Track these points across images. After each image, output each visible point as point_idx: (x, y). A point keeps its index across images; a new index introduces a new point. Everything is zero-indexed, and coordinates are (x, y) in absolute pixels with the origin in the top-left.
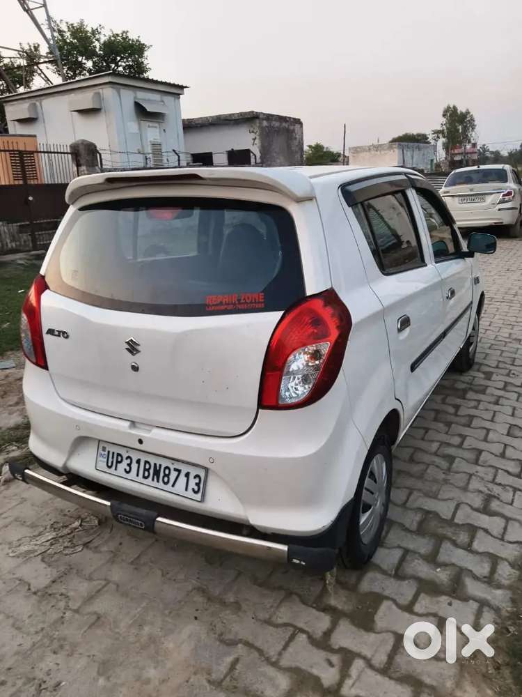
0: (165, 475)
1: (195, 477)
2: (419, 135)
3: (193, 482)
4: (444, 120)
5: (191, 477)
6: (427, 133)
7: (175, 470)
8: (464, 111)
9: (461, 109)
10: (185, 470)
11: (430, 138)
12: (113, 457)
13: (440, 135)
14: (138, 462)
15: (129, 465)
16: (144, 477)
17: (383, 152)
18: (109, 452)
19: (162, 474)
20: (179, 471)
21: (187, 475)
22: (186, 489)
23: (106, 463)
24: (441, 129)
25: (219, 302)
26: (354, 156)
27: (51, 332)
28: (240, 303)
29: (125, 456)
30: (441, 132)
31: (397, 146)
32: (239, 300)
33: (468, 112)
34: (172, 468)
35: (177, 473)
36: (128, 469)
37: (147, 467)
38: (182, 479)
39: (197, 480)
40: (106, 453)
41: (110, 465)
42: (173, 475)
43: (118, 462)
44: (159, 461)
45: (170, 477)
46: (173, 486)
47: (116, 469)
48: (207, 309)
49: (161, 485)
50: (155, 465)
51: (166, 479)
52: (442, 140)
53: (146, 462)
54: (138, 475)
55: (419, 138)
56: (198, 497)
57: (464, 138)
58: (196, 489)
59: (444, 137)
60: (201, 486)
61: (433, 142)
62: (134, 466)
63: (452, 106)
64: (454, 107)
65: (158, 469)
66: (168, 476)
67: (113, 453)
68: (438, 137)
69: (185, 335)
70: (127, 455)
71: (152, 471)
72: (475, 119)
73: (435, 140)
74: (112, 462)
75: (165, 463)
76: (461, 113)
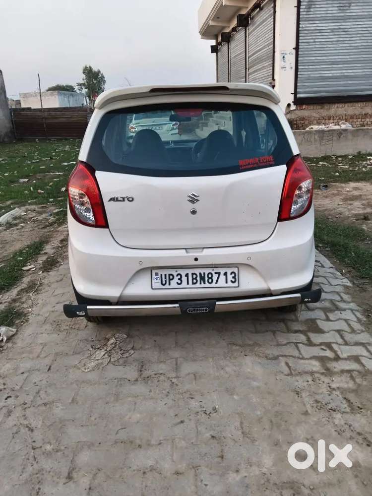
0: (209, 278)
1: (231, 274)
2: (67, 86)
3: (230, 277)
4: (84, 76)
5: (229, 274)
6: (73, 85)
7: (216, 273)
8: (96, 70)
9: (95, 69)
10: (222, 271)
11: (76, 88)
12: (166, 278)
13: (83, 87)
14: (187, 275)
15: (180, 279)
16: (193, 283)
17: (47, 98)
18: (161, 275)
19: (206, 278)
20: (219, 273)
21: (225, 274)
22: (227, 282)
23: (160, 283)
24: (83, 82)
25: (247, 163)
26: (24, 100)
27: (112, 199)
28: (260, 163)
29: (175, 274)
30: (84, 84)
31: (56, 93)
32: (259, 161)
33: (99, 72)
34: (213, 273)
35: (217, 275)
36: (179, 282)
37: (195, 276)
38: (222, 277)
39: (233, 275)
40: (159, 276)
41: (164, 282)
42: (215, 277)
43: (170, 280)
44: (202, 271)
45: (213, 278)
46: (216, 283)
47: (170, 284)
48: (240, 168)
49: (207, 285)
50: (200, 274)
51: (210, 281)
52: (84, 91)
53: (193, 274)
54: (188, 284)
55: (68, 88)
56: (236, 284)
57: (99, 90)
58: (233, 280)
59: (86, 88)
60: (237, 277)
61: (78, 92)
62: (184, 279)
63: (88, 67)
64: (90, 67)
65: (203, 275)
66: (211, 278)
67: (165, 275)
68: (81, 88)
69: (232, 186)
70: (177, 273)
71: (198, 279)
72: (105, 77)
73: (79, 90)
74: (166, 281)
75: (207, 271)
76: (95, 72)
